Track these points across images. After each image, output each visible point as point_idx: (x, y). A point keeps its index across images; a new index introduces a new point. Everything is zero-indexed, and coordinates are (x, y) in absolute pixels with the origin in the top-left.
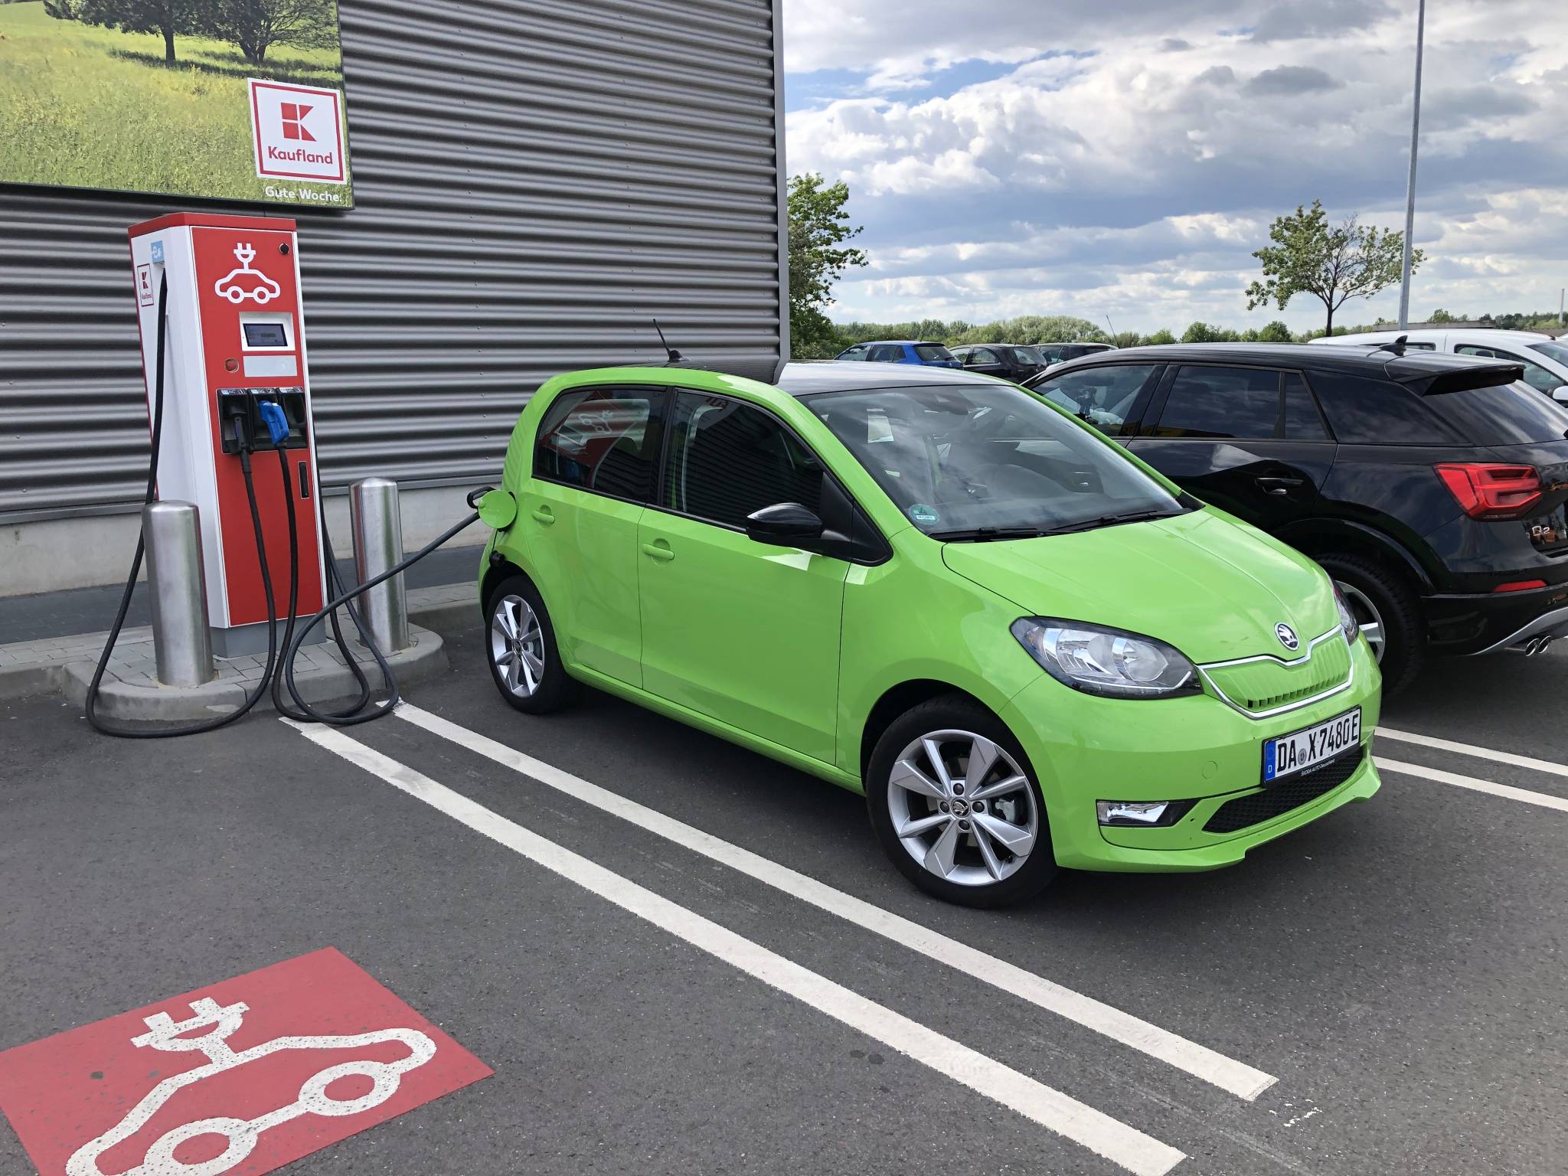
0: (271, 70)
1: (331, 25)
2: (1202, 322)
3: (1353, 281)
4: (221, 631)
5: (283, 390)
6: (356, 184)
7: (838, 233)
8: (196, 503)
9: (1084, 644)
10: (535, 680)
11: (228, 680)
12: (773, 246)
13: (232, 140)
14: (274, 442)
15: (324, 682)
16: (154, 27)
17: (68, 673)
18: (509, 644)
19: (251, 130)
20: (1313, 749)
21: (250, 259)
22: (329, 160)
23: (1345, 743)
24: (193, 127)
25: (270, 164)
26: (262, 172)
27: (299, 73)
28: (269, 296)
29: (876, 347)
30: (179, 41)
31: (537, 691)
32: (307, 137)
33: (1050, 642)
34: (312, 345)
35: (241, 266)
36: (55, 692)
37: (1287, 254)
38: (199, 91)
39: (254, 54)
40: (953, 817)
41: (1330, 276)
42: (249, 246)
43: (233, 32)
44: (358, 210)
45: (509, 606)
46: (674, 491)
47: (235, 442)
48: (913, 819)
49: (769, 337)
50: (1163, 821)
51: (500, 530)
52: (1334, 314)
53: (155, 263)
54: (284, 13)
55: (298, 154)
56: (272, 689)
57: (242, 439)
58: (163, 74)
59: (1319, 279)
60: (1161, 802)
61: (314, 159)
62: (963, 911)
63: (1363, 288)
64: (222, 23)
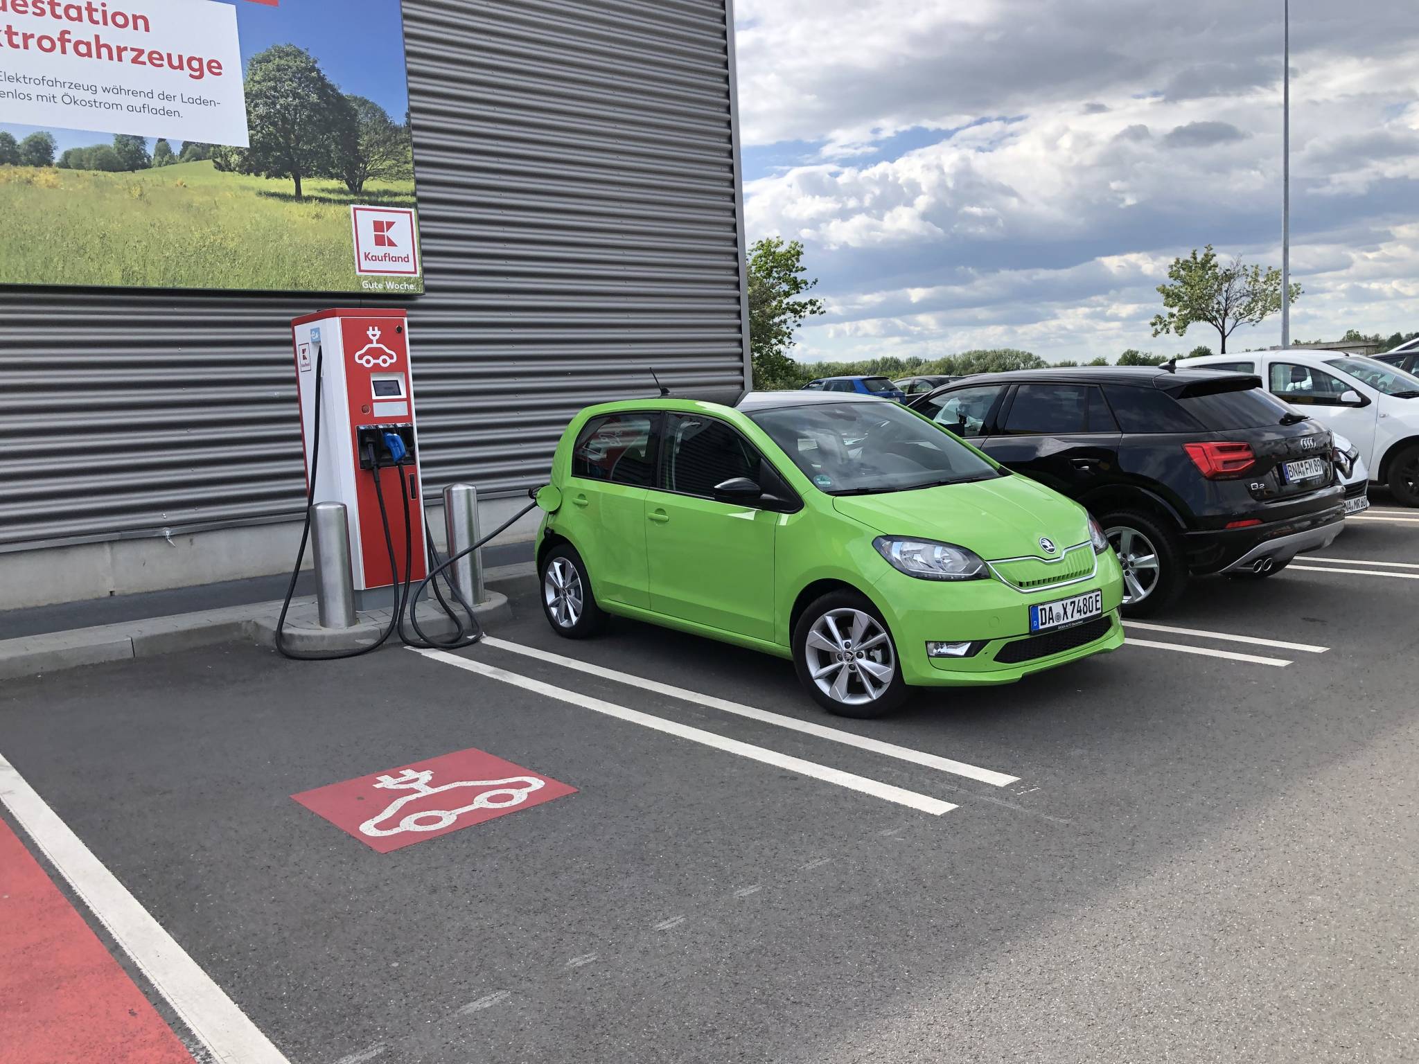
0: (367, 198)
1: (408, 163)
2: (1134, 349)
3: (1242, 311)
4: (359, 592)
5: (399, 425)
6: (426, 276)
7: (796, 286)
8: (344, 503)
9: (918, 552)
10: (576, 614)
11: (366, 624)
12: (737, 307)
13: (339, 249)
14: (395, 460)
15: (432, 624)
16: (288, 173)
17: (256, 624)
18: (557, 592)
19: (352, 241)
20: (1065, 613)
21: (377, 337)
22: (406, 259)
23: (1091, 612)
24: (313, 242)
25: (365, 265)
26: (360, 271)
27: (386, 199)
28: (389, 361)
29: (830, 382)
30: (304, 182)
31: (578, 622)
32: (391, 244)
33: (896, 551)
34: (418, 395)
35: (371, 342)
36: (248, 638)
37: (1183, 290)
38: (317, 216)
39: (355, 188)
40: (845, 663)
41: (1221, 307)
42: (376, 328)
43: (341, 172)
44: (427, 294)
45: (557, 565)
46: (667, 479)
47: (370, 461)
48: (821, 668)
49: (736, 377)
50: (968, 654)
51: (550, 513)
52: (1227, 339)
53: (313, 343)
54: (376, 157)
55: (385, 257)
56: (398, 627)
57: (373, 457)
58: (293, 206)
59: (1213, 311)
60: (967, 642)
61: (396, 259)
62: (853, 720)
63: (1251, 317)
64: (334, 168)
